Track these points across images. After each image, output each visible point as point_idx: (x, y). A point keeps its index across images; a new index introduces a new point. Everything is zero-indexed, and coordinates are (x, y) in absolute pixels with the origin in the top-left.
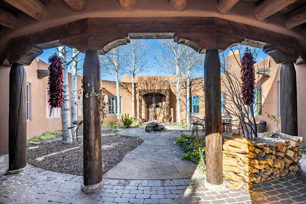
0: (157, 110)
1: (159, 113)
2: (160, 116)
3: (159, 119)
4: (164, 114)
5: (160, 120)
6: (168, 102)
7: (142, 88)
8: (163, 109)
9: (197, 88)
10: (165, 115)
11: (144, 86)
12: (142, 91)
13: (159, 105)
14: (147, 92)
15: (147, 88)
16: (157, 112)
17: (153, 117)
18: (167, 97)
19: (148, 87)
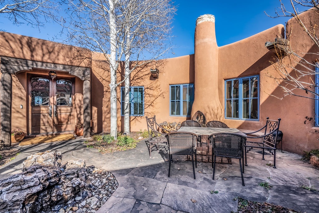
0: (62, 111)
1: (66, 117)
2: (69, 123)
3: (67, 129)
4: (79, 119)
5: (69, 131)
6: (88, 95)
7: (13, 52)
8: (78, 109)
9: (140, 75)
10: (82, 121)
11: (22, 48)
12: (13, 60)
13: (67, 100)
14: (33, 65)
15: (32, 56)
16: (63, 115)
17: (52, 125)
18: (87, 84)
19: (34, 54)
